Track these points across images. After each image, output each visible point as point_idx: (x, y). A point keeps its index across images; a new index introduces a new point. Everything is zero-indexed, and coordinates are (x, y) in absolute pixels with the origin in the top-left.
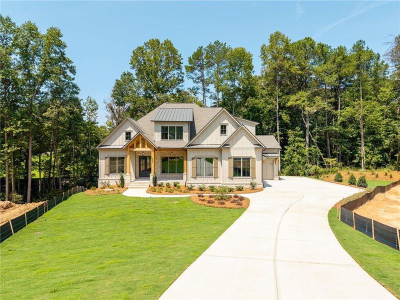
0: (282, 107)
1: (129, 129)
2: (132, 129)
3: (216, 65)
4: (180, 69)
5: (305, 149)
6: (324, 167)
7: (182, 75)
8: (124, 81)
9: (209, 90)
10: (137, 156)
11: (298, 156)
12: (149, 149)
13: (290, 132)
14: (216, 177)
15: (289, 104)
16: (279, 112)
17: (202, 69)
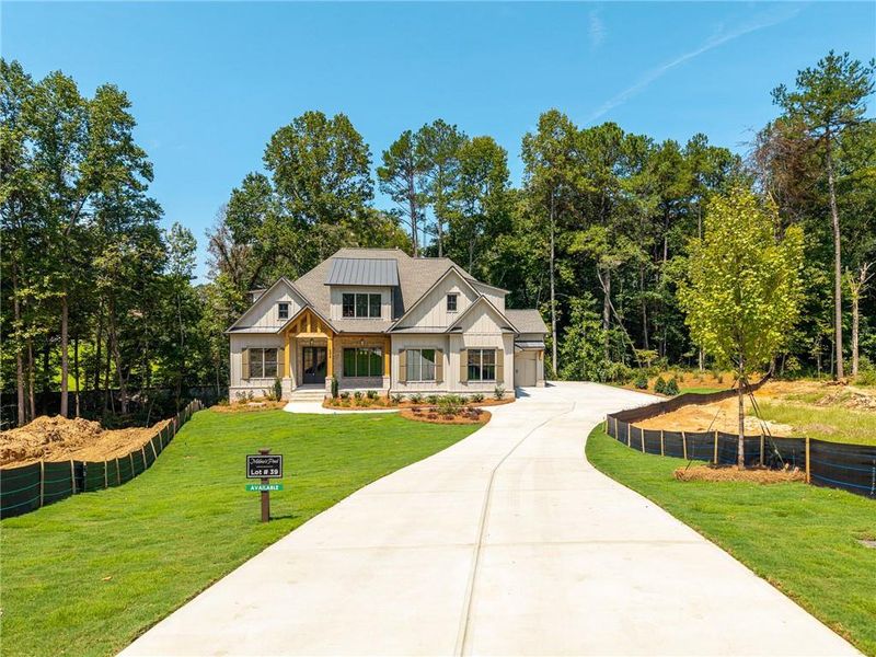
0: (561, 254)
1: (286, 298)
2: (290, 299)
3: (437, 167)
4: (365, 172)
5: (601, 333)
6: (634, 365)
7: (371, 185)
8: (251, 193)
9: (423, 215)
10: (300, 347)
11: (587, 345)
12: (323, 335)
13: (574, 300)
14: (440, 382)
15: (572, 249)
16: (555, 262)
17: (409, 171)
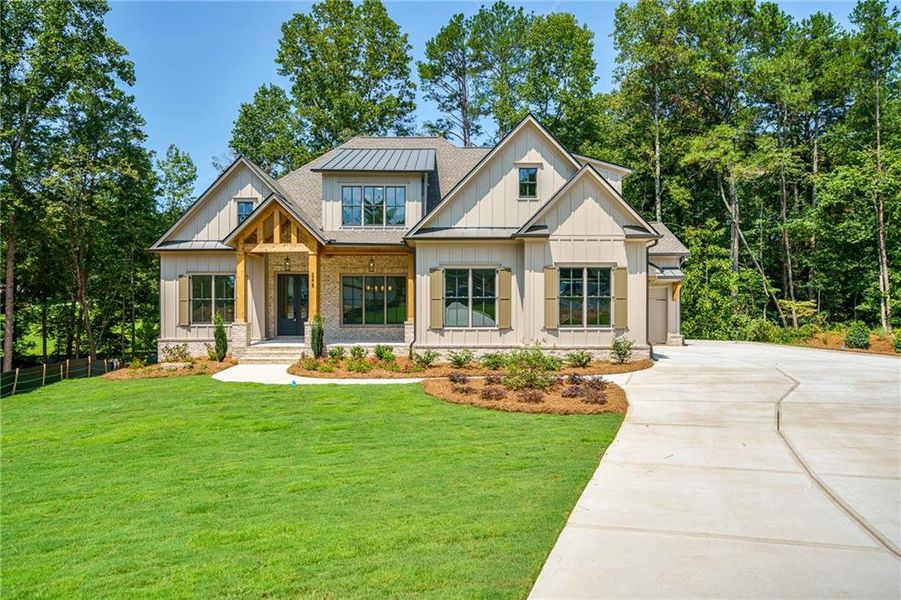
0: (670, 170)
1: (248, 193)
3: (498, 65)
4: (405, 74)
5: (730, 277)
7: (411, 91)
8: (262, 107)
9: (478, 127)
10: (271, 274)
11: (714, 294)
12: (302, 248)
13: (691, 231)
14: (505, 329)
15: (687, 160)
16: (661, 180)
17: (460, 74)
